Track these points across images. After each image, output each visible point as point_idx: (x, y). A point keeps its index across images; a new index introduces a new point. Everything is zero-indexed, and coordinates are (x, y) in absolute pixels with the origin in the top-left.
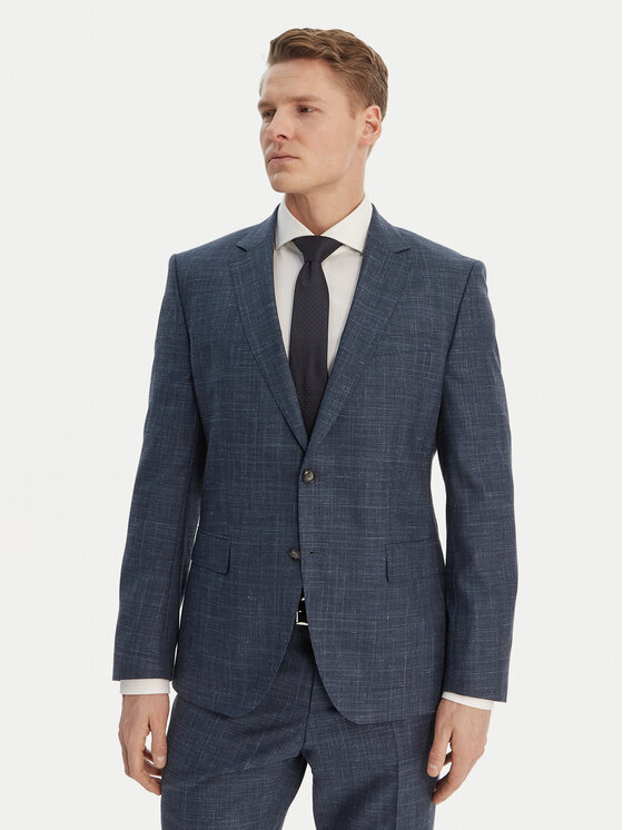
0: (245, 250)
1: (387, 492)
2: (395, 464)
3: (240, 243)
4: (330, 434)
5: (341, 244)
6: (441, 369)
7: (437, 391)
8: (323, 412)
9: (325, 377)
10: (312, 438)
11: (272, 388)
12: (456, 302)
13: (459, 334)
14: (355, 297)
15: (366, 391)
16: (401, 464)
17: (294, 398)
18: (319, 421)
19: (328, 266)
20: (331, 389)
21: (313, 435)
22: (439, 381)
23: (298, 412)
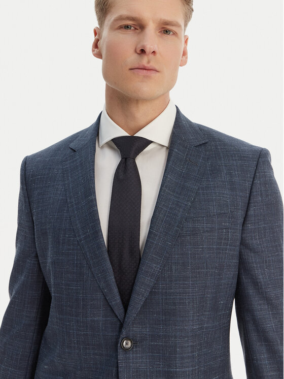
0: (75, 151)
1: (196, 354)
2: (201, 328)
3: (72, 145)
4: (143, 306)
5: (151, 142)
6: (238, 243)
7: (235, 261)
8: (137, 288)
9: (138, 259)
10: (128, 311)
11: (93, 269)
12: (248, 185)
13: (251, 212)
14: (162, 186)
15: (174, 268)
16: (207, 328)
17: (112, 279)
18: (134, 296)
19: (140, 161)
20: (143, 268)
21: (129, 308)
22: (237, 253)
23: (116, 290)
